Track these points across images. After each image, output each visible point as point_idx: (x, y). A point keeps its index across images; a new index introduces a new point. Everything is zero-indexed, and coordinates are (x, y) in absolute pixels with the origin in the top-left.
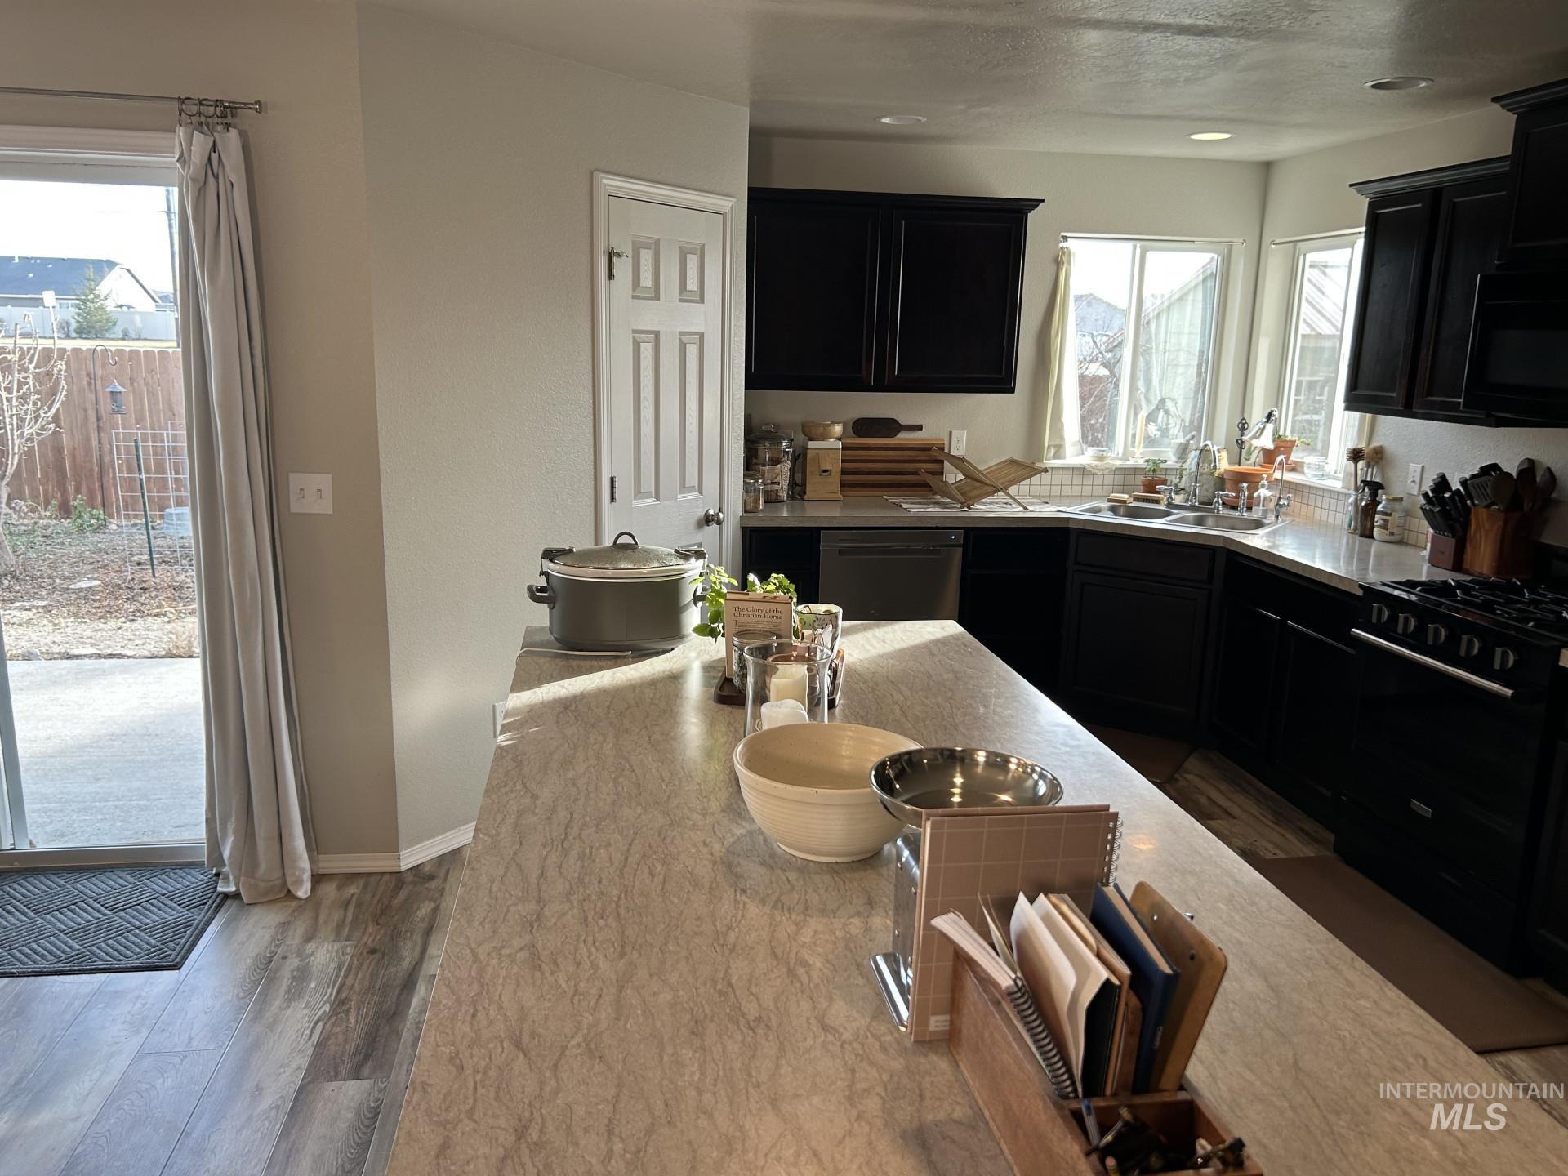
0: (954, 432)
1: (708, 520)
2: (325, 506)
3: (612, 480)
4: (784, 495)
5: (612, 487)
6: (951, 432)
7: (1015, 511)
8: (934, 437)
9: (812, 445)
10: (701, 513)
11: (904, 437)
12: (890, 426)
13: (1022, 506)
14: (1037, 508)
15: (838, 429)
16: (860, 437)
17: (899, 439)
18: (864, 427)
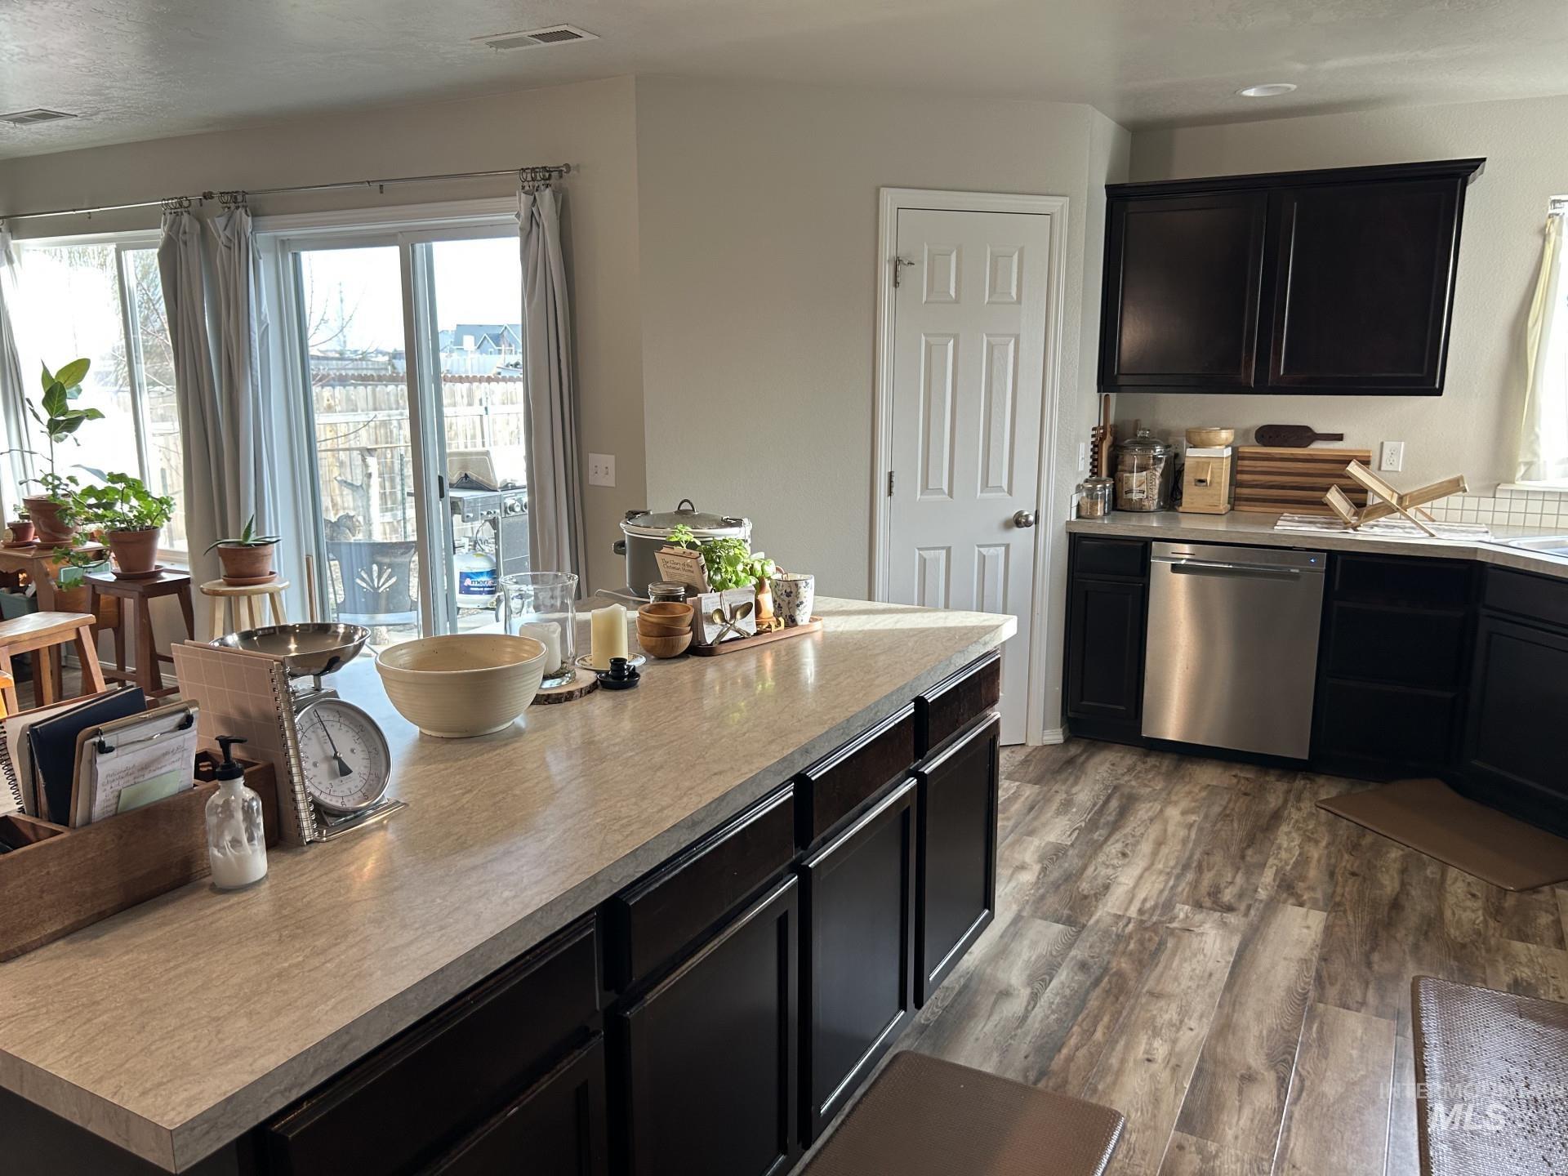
0: (1385, 443)
1: (1019, 521)
2: (609, 481)
3: (891, 475)
4: (1153, 504)
5: (891, 481)
6: (1382, 443)
7: (1418, 538)
8: (1359, 448)
9: (1191, 453)
10: (1012, 514)
11: (1319, 448)
12: (1302, 435)
13: (1427, 532)
14: (1445, 535)
15: (1226, 435)
16: (1265, 446)
17: (1313, 449)
18: (1270, 435)
